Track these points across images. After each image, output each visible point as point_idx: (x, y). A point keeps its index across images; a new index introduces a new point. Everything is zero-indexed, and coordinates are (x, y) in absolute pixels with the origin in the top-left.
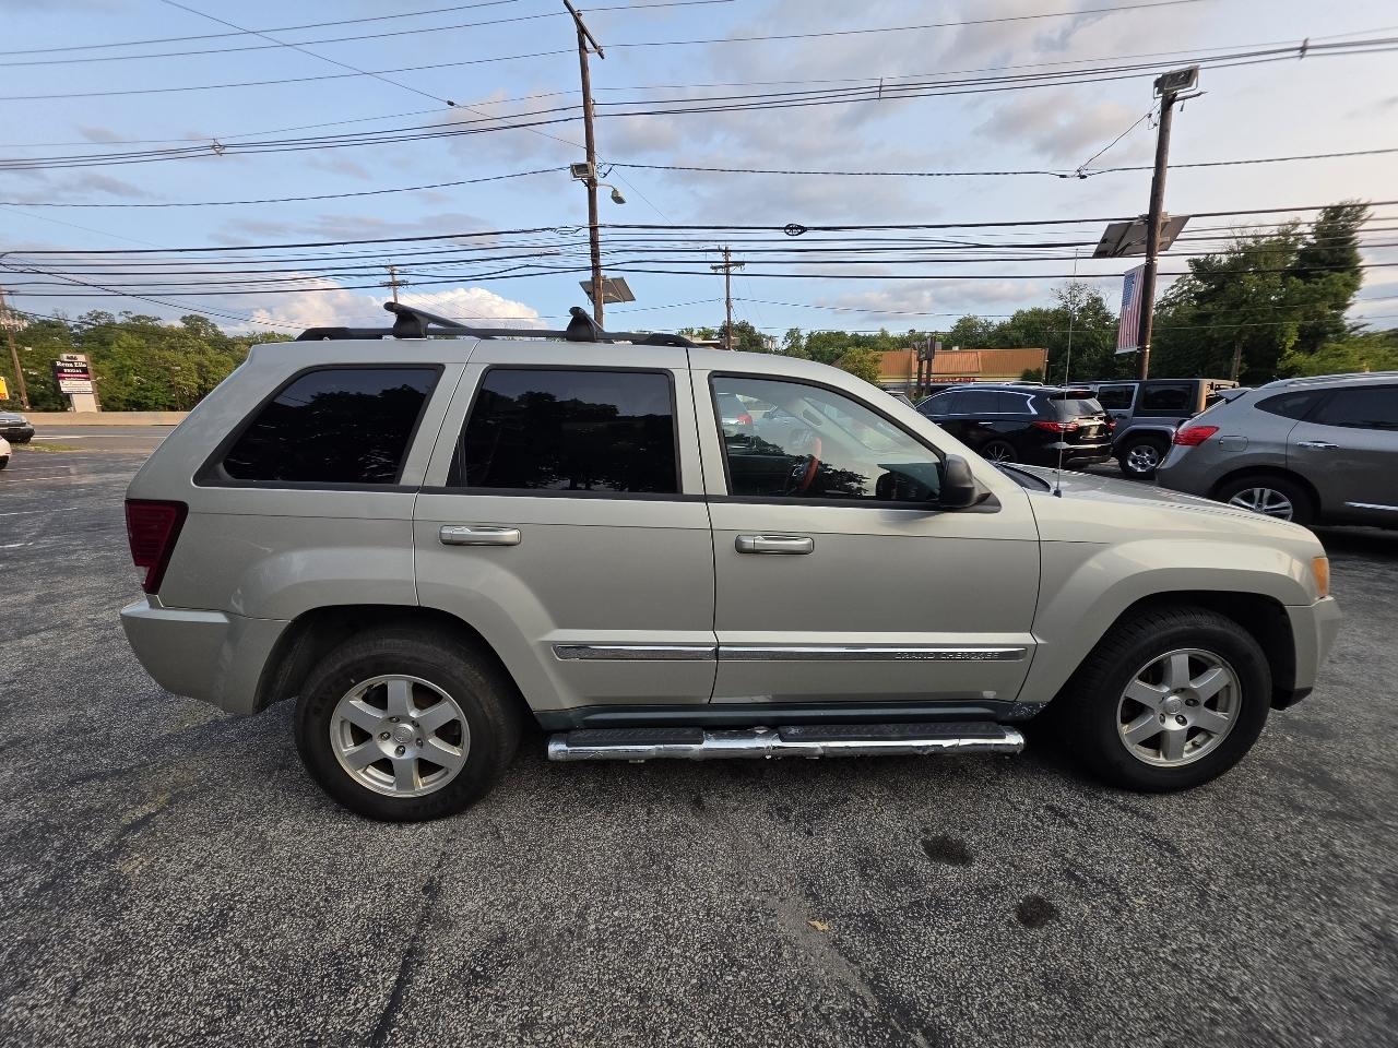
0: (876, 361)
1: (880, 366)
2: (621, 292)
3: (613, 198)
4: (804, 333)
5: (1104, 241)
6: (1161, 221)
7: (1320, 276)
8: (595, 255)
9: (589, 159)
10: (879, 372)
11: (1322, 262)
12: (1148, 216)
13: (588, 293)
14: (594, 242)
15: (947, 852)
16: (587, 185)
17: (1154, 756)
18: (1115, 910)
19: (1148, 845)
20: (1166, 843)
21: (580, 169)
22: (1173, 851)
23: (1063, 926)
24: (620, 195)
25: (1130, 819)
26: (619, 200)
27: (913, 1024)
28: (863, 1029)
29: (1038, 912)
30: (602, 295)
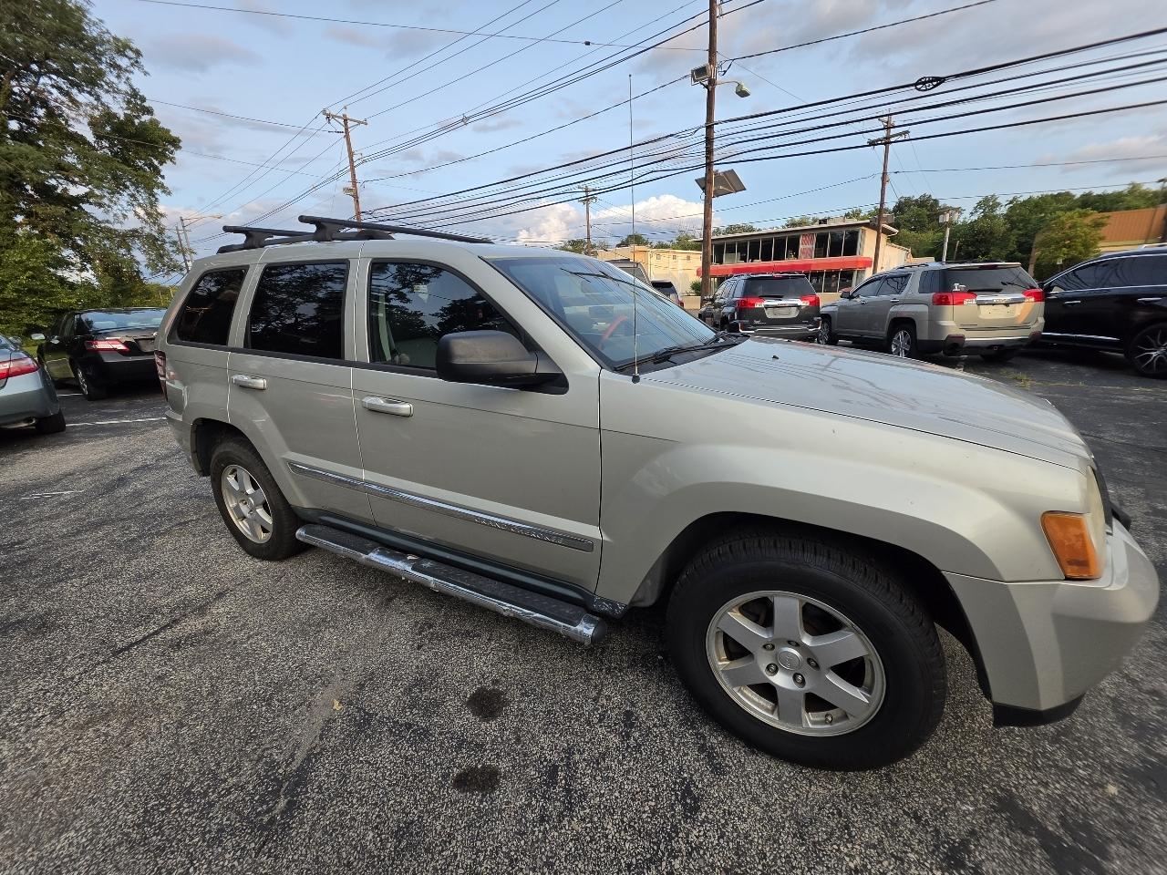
0: (1098, 225)
1: (1103, 231)
2: (731, 184)
3: (738, 93)
4: (1003, 200)
9: (712, 61)
10: (1102, 239)
13: (702, 189)
15: (486, 704)
16: (706, 87)
17: (767, 710)
18: (542, 820)
19: (673, 790)
20: (696, 800)
21: (699, 73)
22: (692, 810)
23: (481, 802)
24: (745, 88)
25: (693, 762)
26: (743, 94)
27: (291, 792)
28: (267, 776)
29: (479, 780)
30: (713, 189)
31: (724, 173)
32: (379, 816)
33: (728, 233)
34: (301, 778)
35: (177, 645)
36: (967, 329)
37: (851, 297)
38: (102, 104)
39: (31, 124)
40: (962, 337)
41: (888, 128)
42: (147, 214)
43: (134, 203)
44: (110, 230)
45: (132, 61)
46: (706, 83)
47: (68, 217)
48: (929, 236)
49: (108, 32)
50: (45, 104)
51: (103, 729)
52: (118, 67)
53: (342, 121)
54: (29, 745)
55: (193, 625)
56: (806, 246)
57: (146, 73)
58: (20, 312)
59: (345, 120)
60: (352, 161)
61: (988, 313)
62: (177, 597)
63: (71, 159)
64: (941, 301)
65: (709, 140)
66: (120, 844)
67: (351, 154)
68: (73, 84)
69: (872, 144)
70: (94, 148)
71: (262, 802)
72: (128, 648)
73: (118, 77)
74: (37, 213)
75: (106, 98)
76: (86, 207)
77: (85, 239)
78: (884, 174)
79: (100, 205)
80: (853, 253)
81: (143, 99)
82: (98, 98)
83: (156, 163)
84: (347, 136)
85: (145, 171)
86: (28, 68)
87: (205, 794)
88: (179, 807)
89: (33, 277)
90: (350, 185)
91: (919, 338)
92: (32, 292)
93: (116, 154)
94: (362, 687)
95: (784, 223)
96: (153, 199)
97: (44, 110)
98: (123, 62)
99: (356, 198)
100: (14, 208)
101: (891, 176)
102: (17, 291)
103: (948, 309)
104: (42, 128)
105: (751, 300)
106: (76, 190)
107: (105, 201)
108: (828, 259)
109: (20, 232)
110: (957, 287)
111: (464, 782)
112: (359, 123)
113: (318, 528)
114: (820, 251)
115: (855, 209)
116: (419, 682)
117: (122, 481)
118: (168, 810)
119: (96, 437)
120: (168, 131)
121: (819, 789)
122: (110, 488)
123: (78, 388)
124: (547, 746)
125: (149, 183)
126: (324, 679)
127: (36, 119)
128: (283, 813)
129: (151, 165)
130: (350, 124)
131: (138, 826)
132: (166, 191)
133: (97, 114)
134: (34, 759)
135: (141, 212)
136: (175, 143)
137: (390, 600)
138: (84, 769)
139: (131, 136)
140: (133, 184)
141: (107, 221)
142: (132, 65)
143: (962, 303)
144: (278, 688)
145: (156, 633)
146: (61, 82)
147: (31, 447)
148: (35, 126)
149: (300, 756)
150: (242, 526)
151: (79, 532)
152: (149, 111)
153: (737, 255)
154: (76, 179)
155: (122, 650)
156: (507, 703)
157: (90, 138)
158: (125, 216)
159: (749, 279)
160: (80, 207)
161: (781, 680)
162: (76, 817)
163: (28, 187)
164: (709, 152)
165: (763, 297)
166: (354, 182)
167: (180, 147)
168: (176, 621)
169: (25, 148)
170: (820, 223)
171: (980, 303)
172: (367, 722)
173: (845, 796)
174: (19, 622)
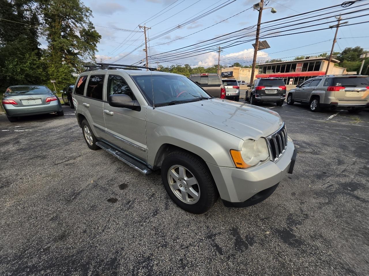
2: (265, 46)
9: (261, 1)
15: (123, 187)
16: (259, 11)
17: (181, 197)
18: (121, 210)
19: (153, 210)
20: (157, 213)
21: (257, 5)
22: (154, 215)
23: (111, 204)
24: (275, 10)
25: (162, 206)
26: (274, 12)
27: (76, 196)
28: (73, 192)
29: (113, 201)
30: (258, 48)
31: (262, 42)
32: (90, 203)
33: (271, 62)
34: (79, 194)
35: (67, 165)
36: (339, 100)
37: (300, 87)
38: (83, 26)
39: (66, 33)
40: (337, 103)
41: (339, 20)
42: (92, 58)
43: (89, 54)
44: (83, 62)
45: (90, 14)
46: (259, 9)
47: (74, 59)
48: (356, 63)
49: (84, 6)
50: (70, 27)
51: (47, 178)
52: (86, 16)
53: (144, 28)
54: (34, 179)
55: (71, 161)
56: (299, 67)
57: (93, 17)
58: (62, 85)
59: (145, 28)
60: (146, 40)
61: (349, 95)
62: (71, 155)
63: (75, 43)
64: (331, 89)
65: (258, 30)
66: (42, 198)
67: (146, 38)
68: (77, 21)
69: (331, 27)
70: (81, 39)
71: (70, 196)
72: (57, 164)
73: (86, 18)
74: (67, 58)
75: (84, 25)
76: (78, 56)
77: (77, 65)
78: (335, 39)
79: (81, 55)
80: (318, 70)
81: (92, 25)
82: (82, 25)
83: (95, 43)
84: (145, 33)
85: (92, 45)
86: (66, 17)
87: (60, 193)
88: (55, 194)
89: (65, 75)
90: (145, 48)
91: (320, 103)
92: (65, 79)
93: (85, 41)
94: (99, 179)
95: (294, 58)
96: (94, 53)
97: (69, 29)
98: (88, 14)
99: (146, 52)
100: (61, 57)
101: (337, 40)
102: (62, 79)
103: (333, 93)
104: (69, 35)
105: (260, 87)
106: (76, 51)
107: (82, 54)
108: (307, 72)
109: (63, 63)
110: (338, 84)
111: (109, 200)
112: (149, 28)
113: (101, 142)
114: (304, 69)
115: (324, 53)
116: (112, 180)
117: (71, 128)
118: (53, 195)
119: (69, 118)
120: (98, 33)
121: (188, 217)
122: (68, 130)
123: (69, 105)
124: (131, 197)
125: (93, 48)
126: (92, 176)
127: (67, 32)
128: (73, 199)
129: (94, 44)
130: (146, 29)
131: (47, 196)
132: (97, 51)
133: (81, 29)
134: (34, 182)
135: (91, 57)
136: (100, 37)
137: (115, 162)
138: (41, 185)
139: (89, 35)
140: (89, 49)
141: (83, 60)
142: (90, 15)
143: (338, 90)
144: (83, 176)
145: (64, 162)
146: (73, 21)
147: (55, 119)
148: (67, 34)
149: (81, 189)
150: (88, 141)
151: (58, 139)
152: (94, 28)
153: (271, 70)
154: (76, 48)
155: (56, 164)
156: (128, 187)
157: (80, 36)
158: (87, 58)
159: (261, 80)
160: (77, 56)
161: (182, 189)
162: (37, 192)
163: (65, 51)
164: (258, 34)
165: (265, 86)
166: (146, 47)
167: (101, 38)
168: (69, 160)
169: (65, 40)
170: (306, 59)
171: (346, 91)
172: (96, 186)
173: (193, 219)
174: (40, 156)
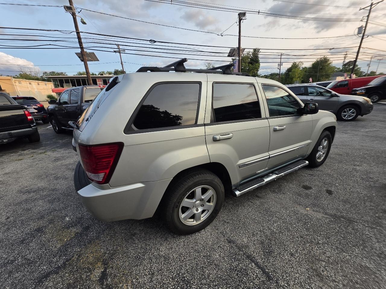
3: (81, 22)
5: (230, 53)
6: (241, 49)
7: (254, 64)
8: (80, 43)
9: (71, 4)
11: (254, 61)
12: (238, 48)
13: (79, 57)
14: (79, 38)
21: (68, 8)
23: (335, 192)
28: (335, 222)
29: (329, 192)
30: (86, 58)
31: (89, 53)
34: (334, 216)
41: (119, 49)
46: (72, 13)
56: (100, 83)
94: (300, 204)
116: (299, 195)
149: (327, 216)
156: (306, 185)
